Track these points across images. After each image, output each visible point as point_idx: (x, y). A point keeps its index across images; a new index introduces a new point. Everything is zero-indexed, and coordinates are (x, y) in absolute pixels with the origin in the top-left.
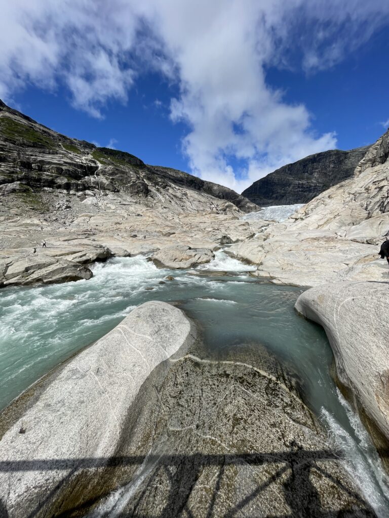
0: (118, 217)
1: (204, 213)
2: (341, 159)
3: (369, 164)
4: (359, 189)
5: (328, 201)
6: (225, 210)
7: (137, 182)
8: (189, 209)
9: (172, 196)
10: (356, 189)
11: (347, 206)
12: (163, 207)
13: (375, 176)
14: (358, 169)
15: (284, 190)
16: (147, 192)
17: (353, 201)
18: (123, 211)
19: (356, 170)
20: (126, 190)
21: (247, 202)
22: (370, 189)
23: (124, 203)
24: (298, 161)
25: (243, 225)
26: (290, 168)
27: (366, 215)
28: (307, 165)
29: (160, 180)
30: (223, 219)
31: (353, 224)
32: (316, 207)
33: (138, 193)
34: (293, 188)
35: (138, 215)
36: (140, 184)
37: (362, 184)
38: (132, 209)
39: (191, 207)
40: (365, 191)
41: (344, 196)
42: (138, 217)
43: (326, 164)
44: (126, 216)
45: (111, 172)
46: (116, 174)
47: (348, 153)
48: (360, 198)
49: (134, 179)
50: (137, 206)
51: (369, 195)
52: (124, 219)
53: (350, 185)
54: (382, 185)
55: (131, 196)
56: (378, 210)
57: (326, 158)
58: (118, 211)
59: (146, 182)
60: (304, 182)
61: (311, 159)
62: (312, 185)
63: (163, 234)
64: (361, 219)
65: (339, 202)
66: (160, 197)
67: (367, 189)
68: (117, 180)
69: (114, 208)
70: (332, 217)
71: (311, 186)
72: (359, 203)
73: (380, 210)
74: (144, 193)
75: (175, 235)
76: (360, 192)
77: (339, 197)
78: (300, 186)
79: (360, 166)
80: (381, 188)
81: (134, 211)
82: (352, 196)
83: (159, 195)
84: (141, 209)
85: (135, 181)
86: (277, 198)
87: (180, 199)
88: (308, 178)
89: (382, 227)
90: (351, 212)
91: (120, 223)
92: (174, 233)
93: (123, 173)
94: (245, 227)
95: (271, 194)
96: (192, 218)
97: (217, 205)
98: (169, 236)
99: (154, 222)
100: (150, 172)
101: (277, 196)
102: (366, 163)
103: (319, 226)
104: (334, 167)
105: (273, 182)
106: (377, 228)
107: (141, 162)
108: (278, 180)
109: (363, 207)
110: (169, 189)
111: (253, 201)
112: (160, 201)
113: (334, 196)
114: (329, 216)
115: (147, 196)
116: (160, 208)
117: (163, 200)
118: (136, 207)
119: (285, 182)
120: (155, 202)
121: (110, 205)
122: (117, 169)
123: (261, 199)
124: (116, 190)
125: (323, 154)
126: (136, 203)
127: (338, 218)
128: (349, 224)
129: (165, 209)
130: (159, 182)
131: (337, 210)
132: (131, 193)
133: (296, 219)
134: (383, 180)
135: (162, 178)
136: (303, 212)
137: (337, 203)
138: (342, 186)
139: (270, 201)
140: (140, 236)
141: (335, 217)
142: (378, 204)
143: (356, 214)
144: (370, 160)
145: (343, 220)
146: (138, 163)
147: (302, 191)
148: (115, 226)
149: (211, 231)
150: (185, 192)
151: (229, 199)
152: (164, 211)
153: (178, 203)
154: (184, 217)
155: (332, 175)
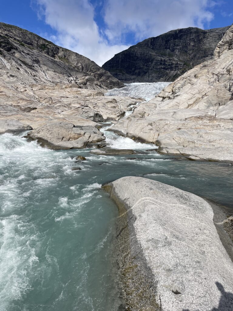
1: (64, 87)
2: (200, 38)
3: (226, 46)
4: (221, 70)
5: (194, 80)
6: (85, 84)
8: (43, 80)
9: (19, 62)
10: (218, 70)
11: (212, 87)
12: (9, 75)
14: (217, 50)
15: (146, 66)
17: (217, 82)
19: (215, 50)
21: (109, 77)
22: (232, 71)
25: (111, 102)
26: (152, 42)
27: (230, 96)
28: (169, 40)
30: (87, 95)
31: (219, 104)
32: (183, 86)
34: (155, 64)
37: (223, 65)
39: (45, 78)
40: (227, 73)
41: (208, 76)
43: (187, 42)
47: (206, 32)
48: (223, 79)
51: (231, 76)
53: (213, 65)
57: (187, 35)
60: (166, 59)
61: (173, 35)
62: (174, 62)
64: (225, 100)
65: (205, 82)
66: (4, 61)
67: (229, 71)
70: (200, 96)
71: (172, 64)
72: (223, 84)
76: (222, 73)
77: (204, 77)
78: (163, 63)
79: (219, 48)
82: (215, 77)
83: (3, 59)
86: (139, 74)
87: (31, 67)
88: (170, 55)
90: (217, 92)
92: (36, 108)
94: (113, 105)
95: (133, 69)
96: (50, 91)
97: (77, 78)
98: (29, 111)
99: (3, 93)
101: (139, 72)
102: (224, 45)
103: (189, 105)
104: (194, 46)
105: (135, 56)
108: (140, 54)
109: (227, 88)
110: (15, 53)
111: (115, 75)
112: (4, 67)
113: (200, 75)
114: (198, 96)
116: (5, 76)
117: (8, 66)
119: (147, 57)
123: (123, 74)
127: (205, 98)
128: (215, 105)
129: (11, 78)
131: (204, 90)
133: (164, 98)
136: (170, 90)
137: (203, 83)
138: (206, 66)
139: (133, 77)
141: (202, 97)
143: (221, 95)
144: (227, 42)
145: (210, 100)
147: (164, 68)
149: (79, 108)
150: (36, 58)
151: (89, 72)
152: (12, 81)
153: (28, 72)
154: (39, 90)
155: (192, 54)
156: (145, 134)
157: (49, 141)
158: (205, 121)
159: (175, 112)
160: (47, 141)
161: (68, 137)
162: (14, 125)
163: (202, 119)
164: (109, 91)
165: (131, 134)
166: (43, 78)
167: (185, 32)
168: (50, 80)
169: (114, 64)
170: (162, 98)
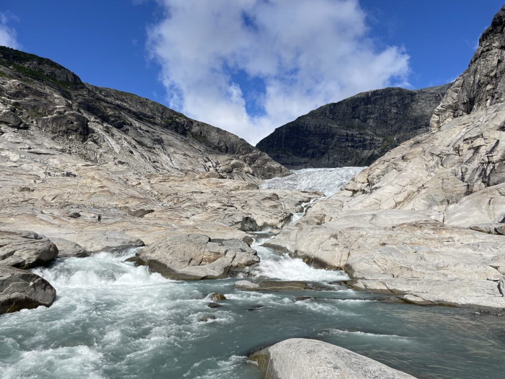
0: (24, 177)
1: (197, 176)
2: (406, 102)
3: (449, 113)
4: (445, 148)
5: (402, 164)
6: (230, 172)
7: (67, 112)
8: (167, 167)
9: (134, 142)
10: (440, 148)
11: (433, 174)
12: (116, 161)
13: (464, 130)
14: (435, 118)
15: (324, 143)
16: (85, 133)
17: (441, 167)
18: (36, 167)
19: (432, 119)
20: (43, 126)
21: (266, 161)
22: (462, 150)
23: (39, 150)
24: (344, 100)
25: (270, 198)
26: (332, 110)
27: (464, 189)
28: (357, 107)
29: (111, 113)
30: (232, 188)
31: (448, 202)
32: (384, 173)
33: (67, 133)
34: (338, 141)
35: (68, 174)
36: (74, 118)
37: (448, 141)
38: (54, 162)
39: (171, 164)
40: (454, 153)
41: (424, 157)
42: (69, 179)
43: (385, 107)
44: (43, 176)
45: (13, 91)
46: (25, 96)
47: (415, 94)
48: (449, 162)
49: (60, 107)
50: (66, 158)
51: (461, 157)
52: (37, 181)
53: (430, 141)
54: (478, 145)
55: (53, 139)
56: (479, 182)
57: (385, 98)
58: (25, 166)
59: (85, 115)
60: (355, 132)
61: (363, 99)
62: (367, 137)
63: (130, 212)
64: (458, 195)
65: (420, 166)
66: (112, 142)
67: (458, 150)
68: (26, 107)
69: (15, 159)
70: (415, 189)
71: (365, 140)
72: (450, 170)
73: (483, 182)
74: (81, 134)
75: (154, 213)
76: (447, 153)
77: (418, 160)
78: (349, 138)
79: (437, 115)
80: (477, 149)
81: (59, 166)
82: (436, 159)
83: (110, 139)
84: (73, 163)
85: (62, 110)
86: (313, 156)
87: (150, 150)
88: (360, 127)
89: (493, 208)
90: (443, 183)
91: (31, 188)
92: (152, 211)
93: (41, 94)
94: (273, 203)
95: (304, 149)
96: (176, 184)
97: (217, 164)
98: (142, 216)
99: (106, 189)
100: (93, 96)
101: (313, 153)
102: (445, 111)
103: (397, 204)
104: (397, 113)
105: (307, 130)
106: (488, 209)
107: (76, 77)
108: (315, 127)
109: (458, 176)
110: (128, 130)
111: (277, 159)
112: (111, 150)
113: (411, 157)
114: (410, 188)
115: (84, 140)
116: (111, 163)
117: (117, 148)
118: (64, 159)
119: (325, 131)
120: (101, 151)
121: (7, 153)
122: (27, 87)
123: (289, 156)
124: (22, 126)
125: (380, 93)
126: (63, 151)
127: (423, 191)
128: (442, 202)
129: (120, 166)
130: (111, 115)
131: (419, 179)
132: (53, 133)
133: (355, 192)
134: (478, 137)
135: (116, 109)
136: (365, 180)
137: (417, 168)
138: (418, 143)
139: (304, 160)
140: (89, 216)
141: (418, 191)
142: (478, 173)
143: (450, 187)
144: (450, 107)
145: (433, 194)
146: (70, 80)
147: (352, 146)
148: (20, 195)
149: (219, 208)
150: (158, 136)
151: (237, 154)
152: (120, 170)
153: (146, 156)
154: (160, 182)
155: (395, 124)
156: (325, 252)
157: (168, 265)
158: (426, 231)
159: (374, 215)
160: (166, 266)
161: (199, 259)
162: (116, 240)
163: (421, 227)
164: (267, 181)
165: (302, 252)
166: (167, 164)
167: (382, 94)
168: (177, 167)
169: (274, 141)
170: (352, 192)
